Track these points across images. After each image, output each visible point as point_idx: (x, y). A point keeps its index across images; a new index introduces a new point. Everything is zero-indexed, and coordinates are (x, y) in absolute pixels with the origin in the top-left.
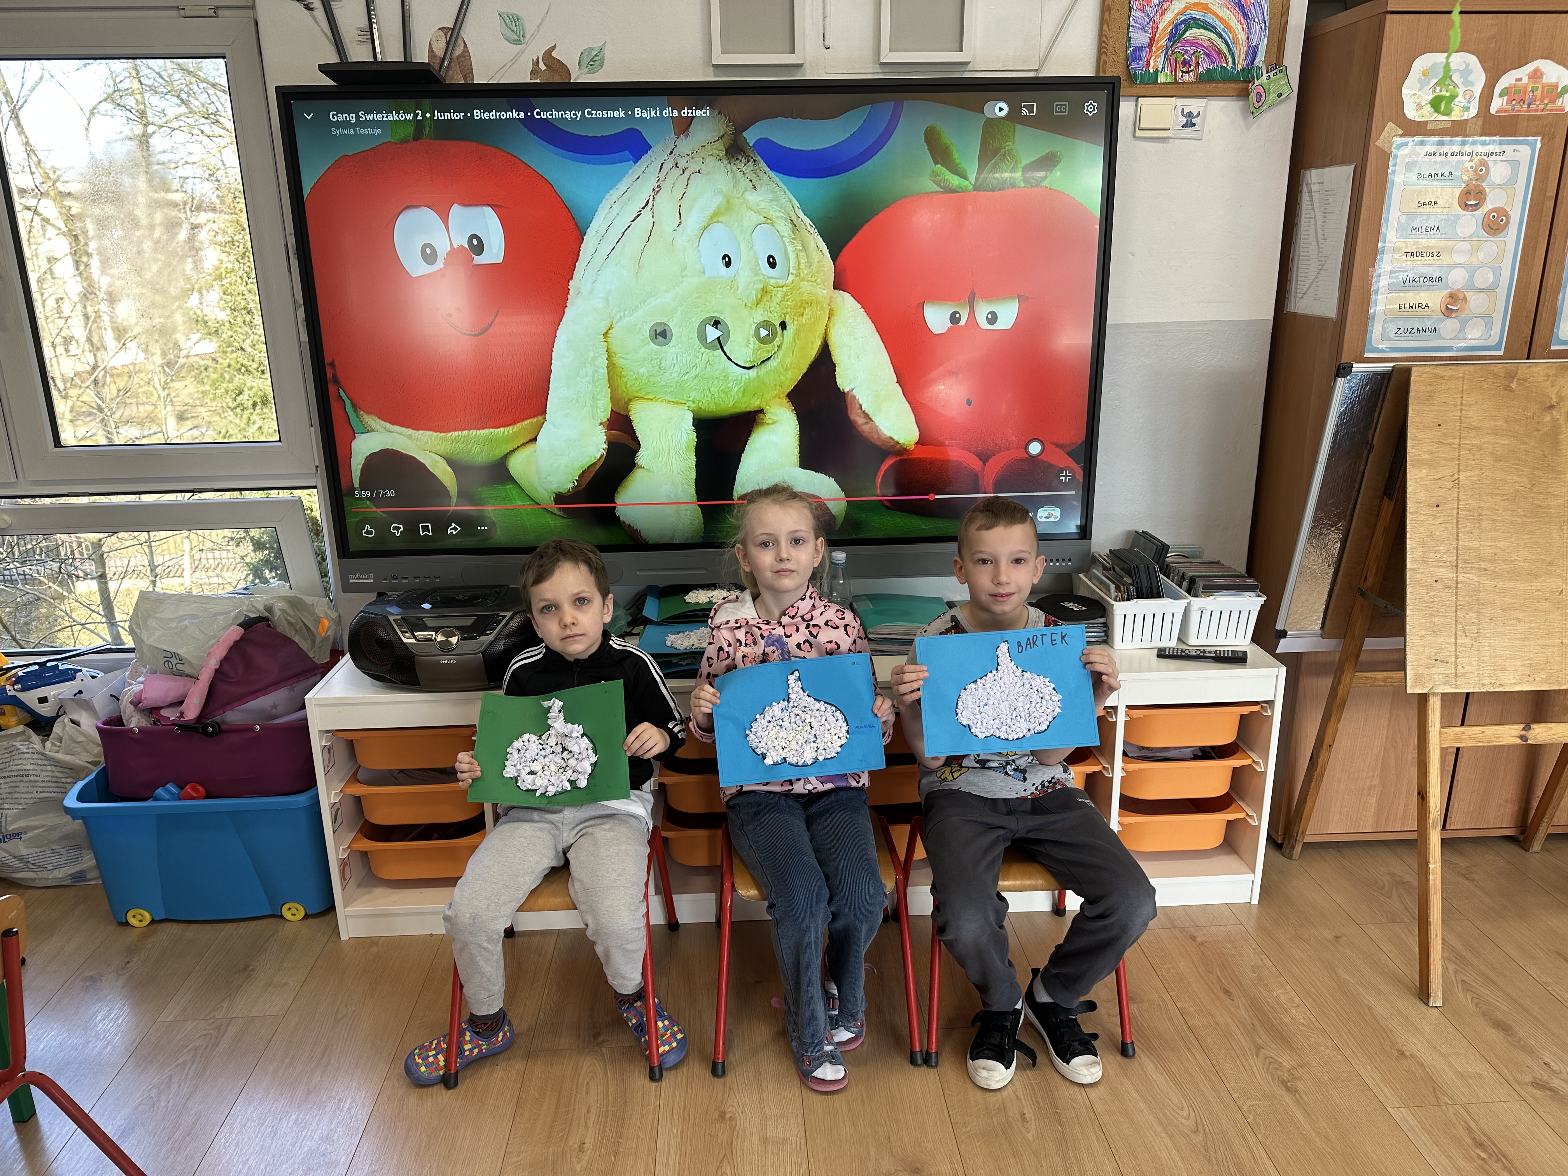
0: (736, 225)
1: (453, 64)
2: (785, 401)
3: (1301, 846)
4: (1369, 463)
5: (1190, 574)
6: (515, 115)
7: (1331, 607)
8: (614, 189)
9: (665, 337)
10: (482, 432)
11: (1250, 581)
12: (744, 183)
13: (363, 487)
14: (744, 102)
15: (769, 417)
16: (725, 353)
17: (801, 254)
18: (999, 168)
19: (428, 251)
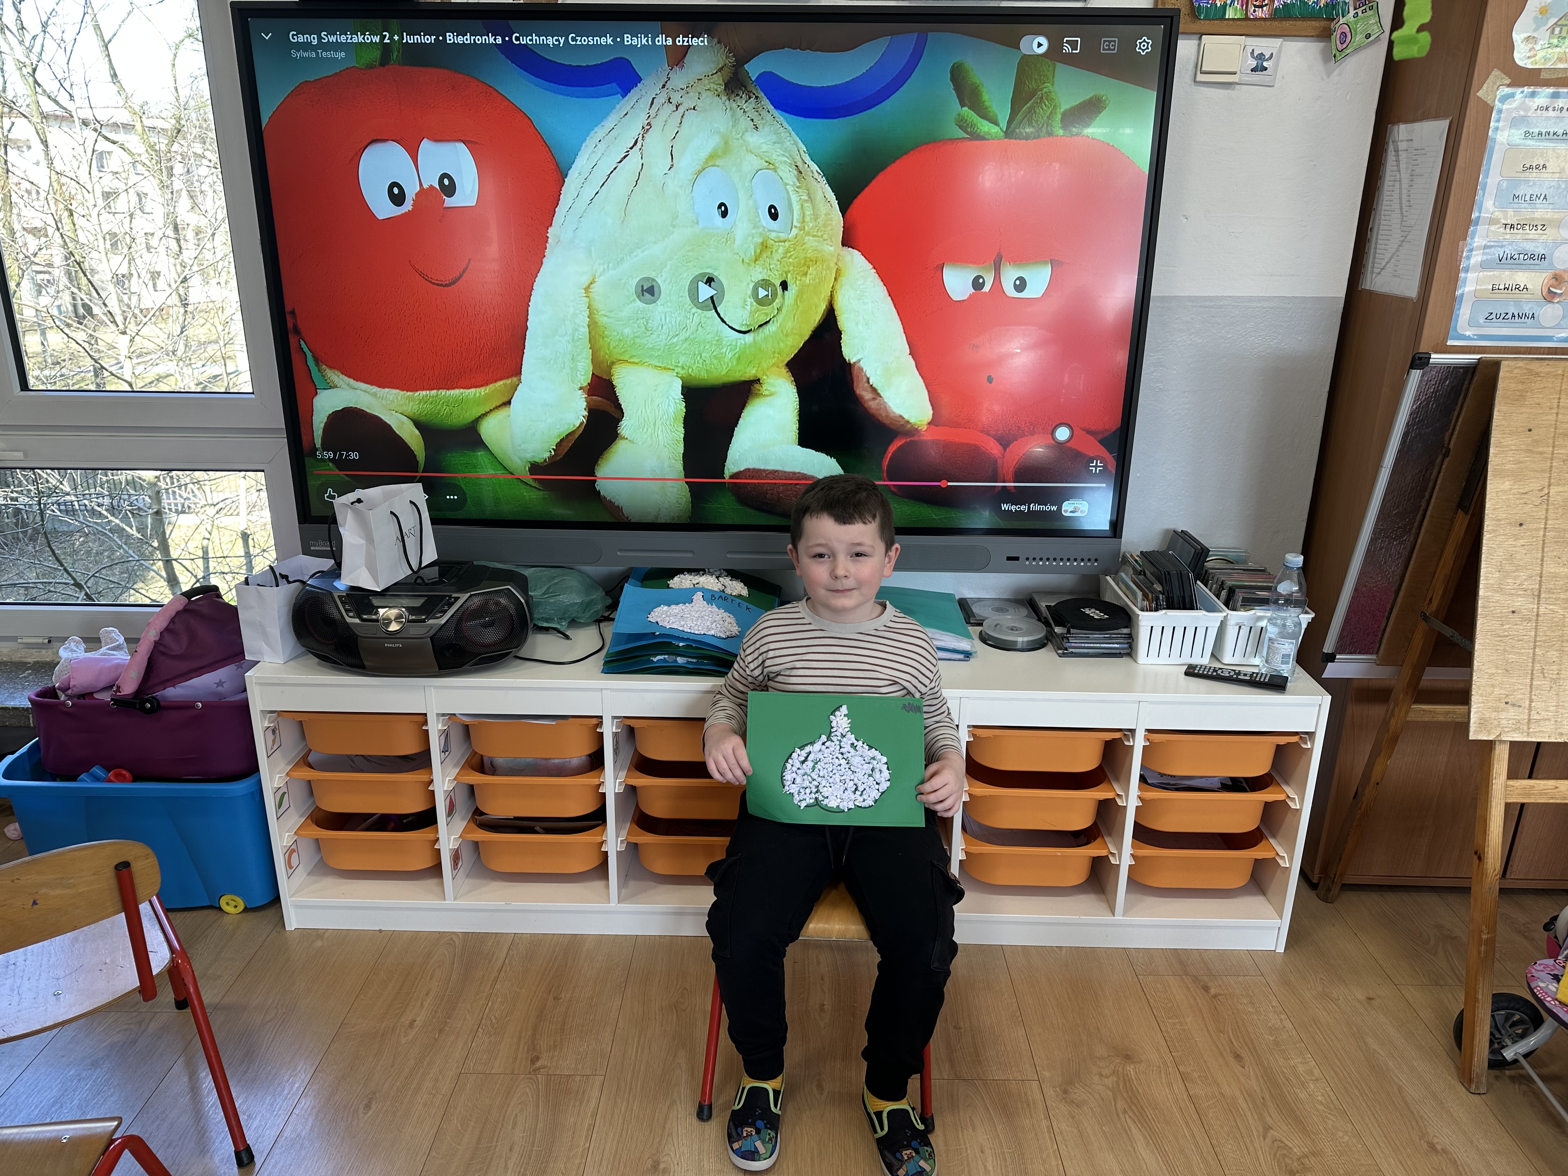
0: (734, 169)
2: (784, 371)
3: (1338, 888)
4: (1443, 471)
5: (1229, 583)
6: (492, 40)
8: (600, 126)
9: (653, 295)
10: (452, 392)
12: (744, 122)
14: (746, 28)
15: (765, 388)
16: (719, 315)
17: (806, 205)
18: (1035, 113)
19: (396, 191)
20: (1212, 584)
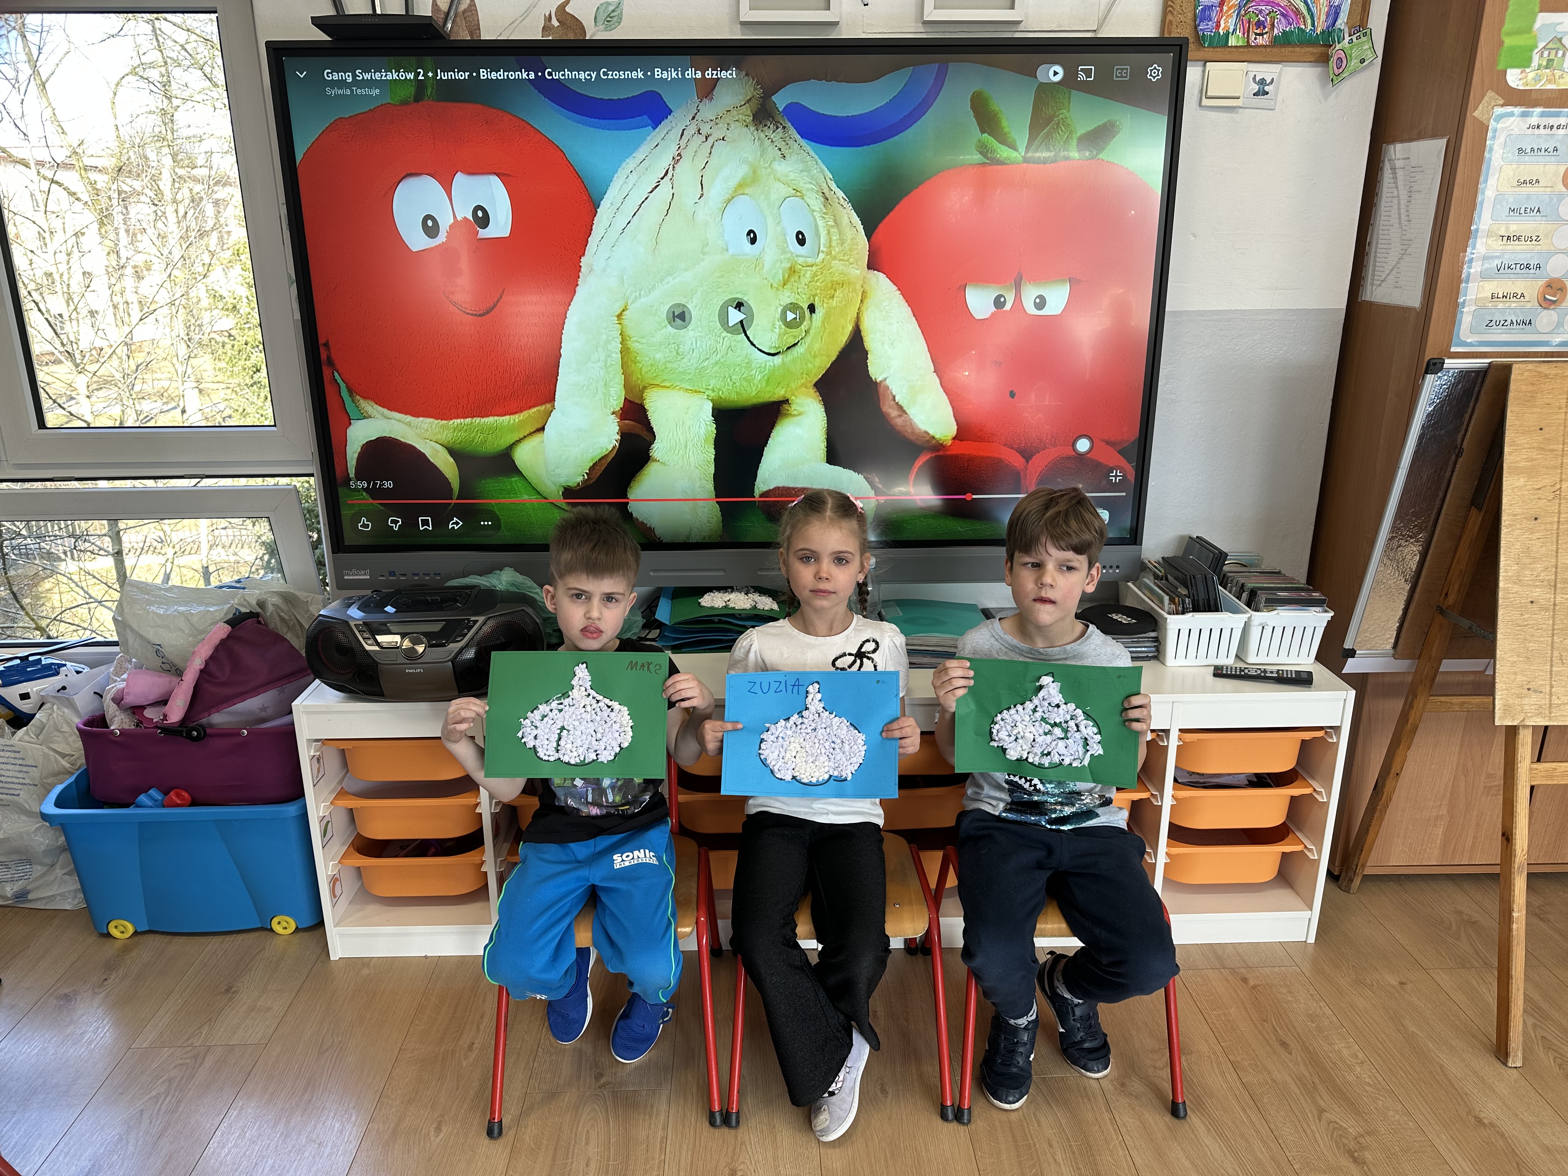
0: (762, 197)
1: (458, 19)
2: (812, 391)
3: (1360, 878)
4: (1457, 469)
5: (1250, 585)
6: (525, 76)
7: (1406, 625)
8: (631, 157)
9: (684, 320)
10: (486, 420)
11: (1316, 595)
12: (772, 152)
13: (359, 477)
14: (773, 61)
15: (794, 408)
16: (748, 338)
17: (832, 230)
18: (1052, 138)
19: (430, 223)
20: (1232, 587)
